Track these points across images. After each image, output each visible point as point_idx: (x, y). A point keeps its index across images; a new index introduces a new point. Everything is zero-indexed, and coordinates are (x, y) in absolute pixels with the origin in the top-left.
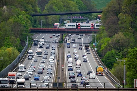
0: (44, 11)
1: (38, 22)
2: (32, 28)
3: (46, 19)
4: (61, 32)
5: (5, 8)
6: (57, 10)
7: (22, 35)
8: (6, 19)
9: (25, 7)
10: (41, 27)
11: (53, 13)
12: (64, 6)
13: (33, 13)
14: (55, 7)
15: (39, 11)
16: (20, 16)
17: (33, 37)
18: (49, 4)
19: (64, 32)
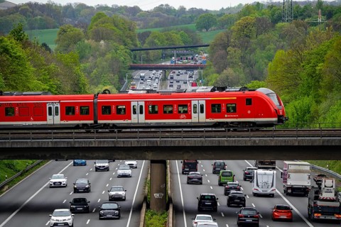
0: (145, 45)
1: (138, 58)
2: (132, 64)
3: (147, 54)
4: (164, 68)
5: (102, 42)
6: (159, 43)
7: (120, 72)
8: (103, 55)
9: (124, 42)
10: (142, 64)
11: (155, 47)
12: (167, 40)
13: (133, 47)
14: (156, 41)
15: (139, 45)
16: (118, 51)
17: (133, 74)
18: (150, 38)
19: (167, 68)
